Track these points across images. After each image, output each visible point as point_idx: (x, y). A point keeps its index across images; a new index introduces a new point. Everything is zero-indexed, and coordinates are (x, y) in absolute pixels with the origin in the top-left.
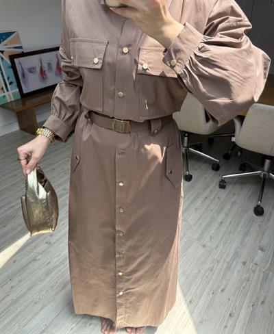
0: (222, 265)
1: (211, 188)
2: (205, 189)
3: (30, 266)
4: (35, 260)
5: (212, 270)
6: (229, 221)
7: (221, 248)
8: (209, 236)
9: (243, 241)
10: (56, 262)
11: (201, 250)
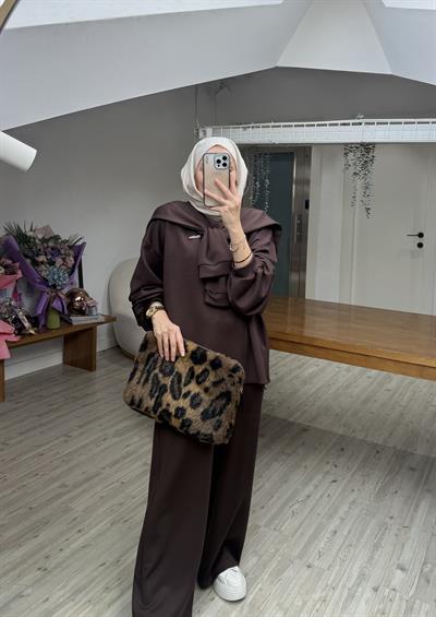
0: (341, 594)
1: (315, 481)
2: (305, 484)
3: (12, 606)
4: (20, 596)
5: (324, 601)
6: (347, 529)
7: (338, 567)
8: (316, 551)
9: (371, 558)
10: (58, 599)
11: (306, 573)
